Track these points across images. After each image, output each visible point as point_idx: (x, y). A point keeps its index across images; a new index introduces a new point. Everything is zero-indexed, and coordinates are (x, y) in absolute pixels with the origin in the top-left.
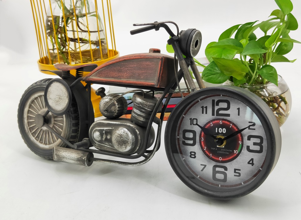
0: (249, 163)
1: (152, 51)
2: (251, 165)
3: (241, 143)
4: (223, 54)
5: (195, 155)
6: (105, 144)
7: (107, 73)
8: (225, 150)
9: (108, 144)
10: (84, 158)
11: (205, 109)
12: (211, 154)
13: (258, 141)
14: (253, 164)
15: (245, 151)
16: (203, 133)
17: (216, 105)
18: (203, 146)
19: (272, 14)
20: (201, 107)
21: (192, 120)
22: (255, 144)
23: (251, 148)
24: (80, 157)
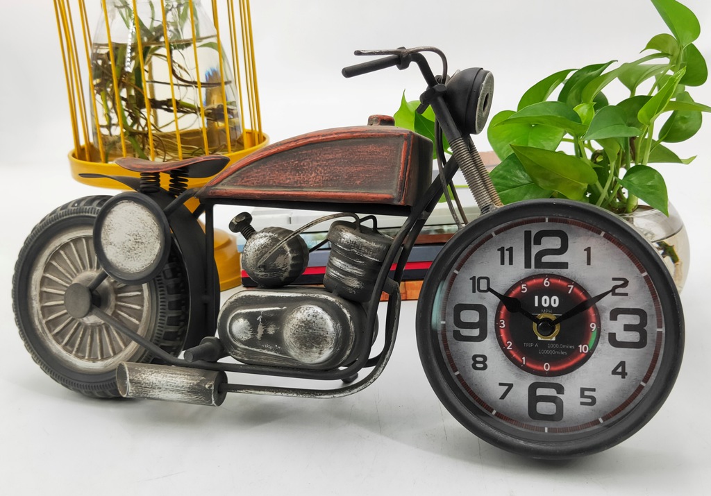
0: (614, 372)
1: (376, 121)
2: (620, 376)
3: (594, 328)
4: (530, 141)
5: (484, 362)
6: (264, 349)
7: (264, 175)
8: (557, 346)
9: (271, 348)
10: (207, 386)
11: (507, 254)
12: (524, 358)
13: (634, 320)
14: (624, 374)
15: (604, 346)
16: (504, 307)
17: (535, 244)
18: (504, 339)
19: (651, 45)
20: (499, 250)
21: (475, 282)
22: (628, 328)
23: (619, 338)
24: (198, 385)
